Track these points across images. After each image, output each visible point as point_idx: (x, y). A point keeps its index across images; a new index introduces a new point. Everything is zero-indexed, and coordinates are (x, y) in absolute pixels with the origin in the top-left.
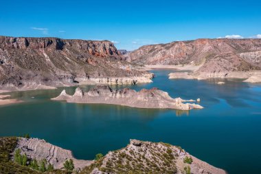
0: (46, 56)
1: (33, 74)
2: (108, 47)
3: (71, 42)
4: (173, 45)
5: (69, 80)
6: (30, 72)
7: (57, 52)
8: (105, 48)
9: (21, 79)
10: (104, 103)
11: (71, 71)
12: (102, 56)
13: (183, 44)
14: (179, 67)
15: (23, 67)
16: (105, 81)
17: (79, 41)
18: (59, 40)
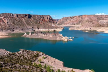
0: (24, 20)
1: (18, 27)
2: (48, 18)
3: (34, 16)
4: (74, 17)
5: (31, 30)
6: (17, 26)
7: (28, 19)
8: (47, 18)
9: (14, 29)
10: (39, 38)
11: (33, 26)
12: (46, 21)
14: (76, 26)
15: (15, 25)
16: (44, 30)
17: (37, 15)
18: (29, 15)
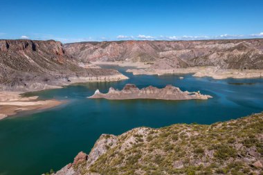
5: (65, 80)
6: (27, 73)
13: (116, 44)
